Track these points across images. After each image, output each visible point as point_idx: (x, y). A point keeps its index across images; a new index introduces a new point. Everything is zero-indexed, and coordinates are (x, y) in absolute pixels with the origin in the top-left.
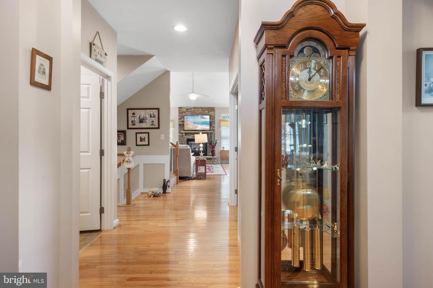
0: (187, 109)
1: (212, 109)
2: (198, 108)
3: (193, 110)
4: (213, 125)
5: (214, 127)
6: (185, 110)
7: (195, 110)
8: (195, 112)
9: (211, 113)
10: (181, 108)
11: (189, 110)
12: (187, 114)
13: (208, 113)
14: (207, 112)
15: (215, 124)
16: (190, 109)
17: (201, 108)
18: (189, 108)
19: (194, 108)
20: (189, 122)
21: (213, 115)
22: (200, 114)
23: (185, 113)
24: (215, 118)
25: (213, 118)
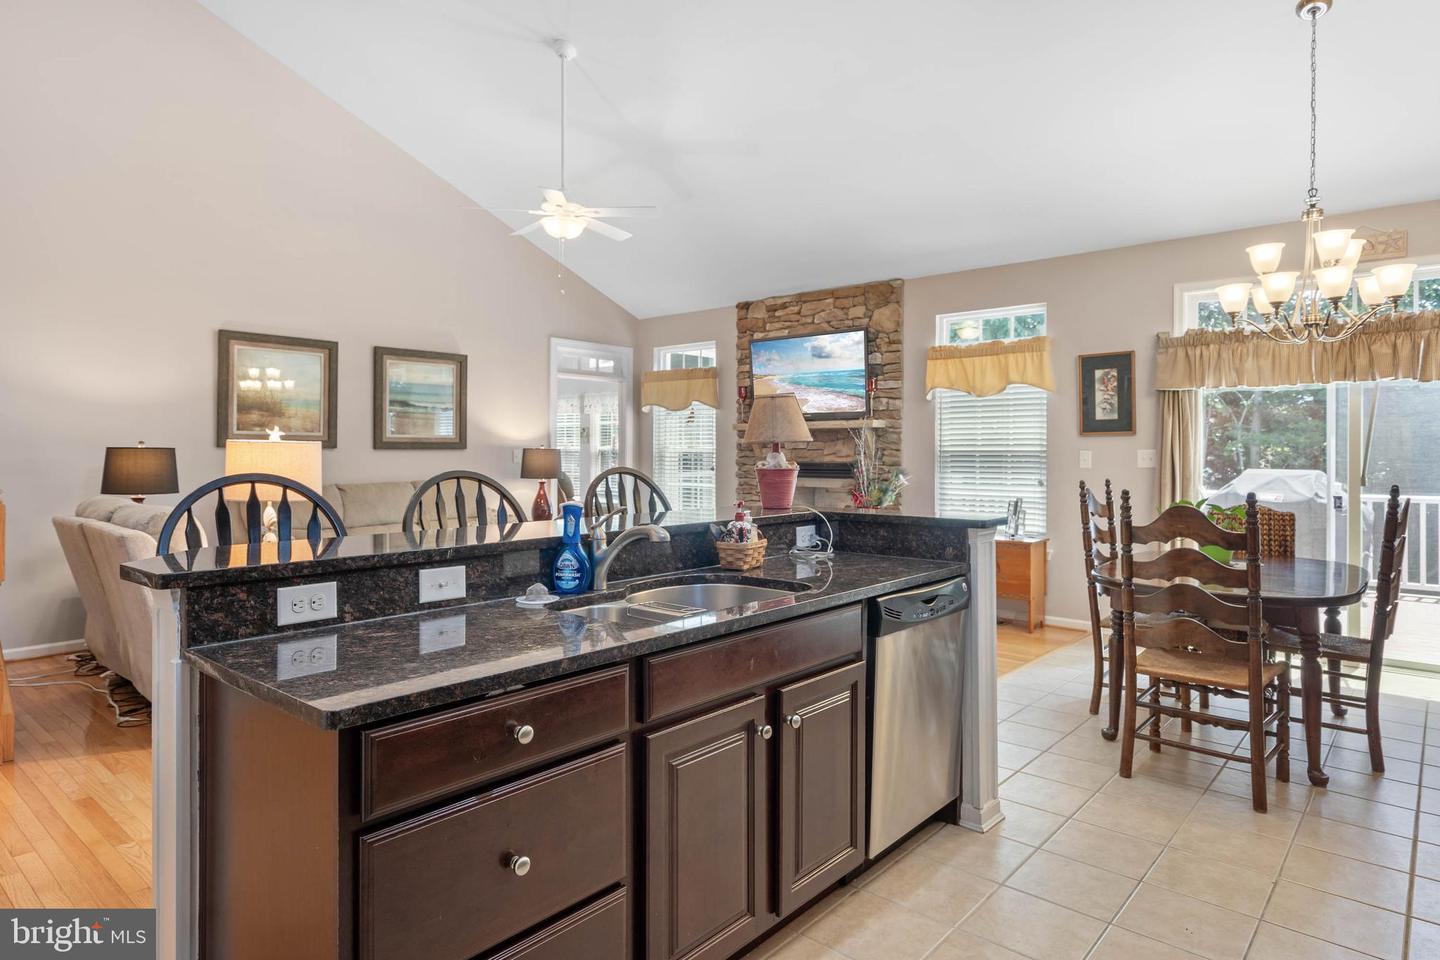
0: (772, 309)
1: (887, 293)
2: (818, 296)
3: (796, 309)
4: (892, 384)
5: (894, 395)
6: (761, 314)
7: (806, 308)
8: (804, 320)
9: (883, 317)
10: (745, 307)
11: (777, 314)
12: (772, 335)
13: (865, 316)
14: (860, 311)
15: (898, 378)
16: (784, 306)
17: (834, 294)
18: (780, 302)
19: (802, 298)
20: (776, 379)
21: (889, 325)
22: (825, 325)
23: (765, 330)
24: (899, 342)
25: (890, 343)
